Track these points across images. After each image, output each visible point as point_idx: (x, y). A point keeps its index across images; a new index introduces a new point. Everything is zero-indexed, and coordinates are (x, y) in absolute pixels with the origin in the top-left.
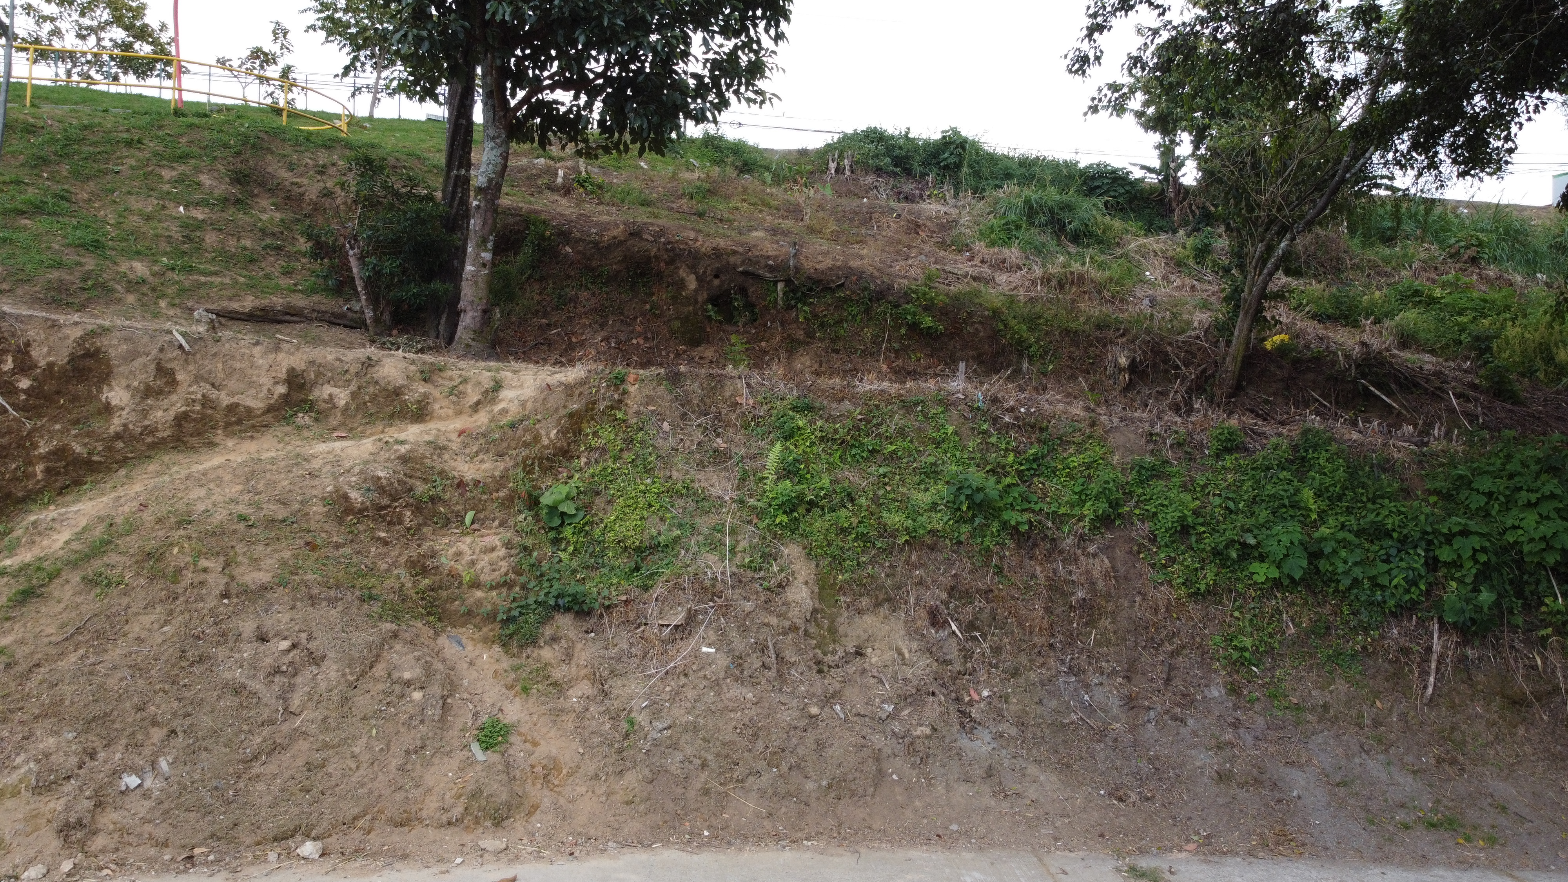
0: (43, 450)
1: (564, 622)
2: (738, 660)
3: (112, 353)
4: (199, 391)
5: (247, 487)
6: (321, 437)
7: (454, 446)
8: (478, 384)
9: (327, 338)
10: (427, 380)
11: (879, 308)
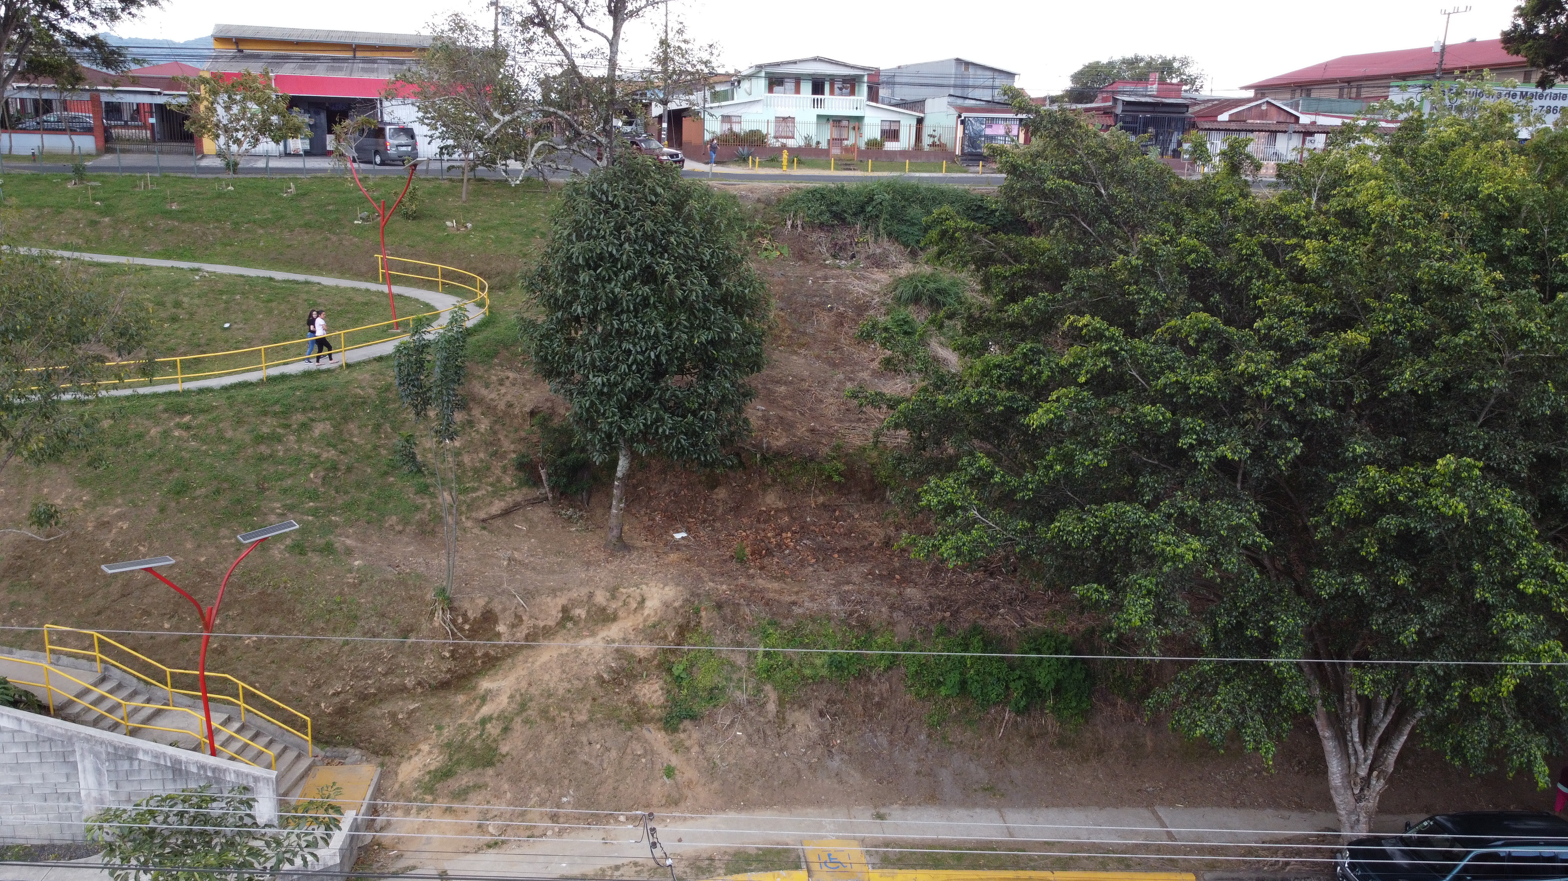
0: (479, 654)
1: (687, 723)
2: (750, 736)
3: (497, 610)
4: (531, 622)
5: (564, 672)
6: (579, 636)
7: (632, 637)
8: (634, 598)
9: (536, 519)
10: (613, 597)
11: (811, 466)
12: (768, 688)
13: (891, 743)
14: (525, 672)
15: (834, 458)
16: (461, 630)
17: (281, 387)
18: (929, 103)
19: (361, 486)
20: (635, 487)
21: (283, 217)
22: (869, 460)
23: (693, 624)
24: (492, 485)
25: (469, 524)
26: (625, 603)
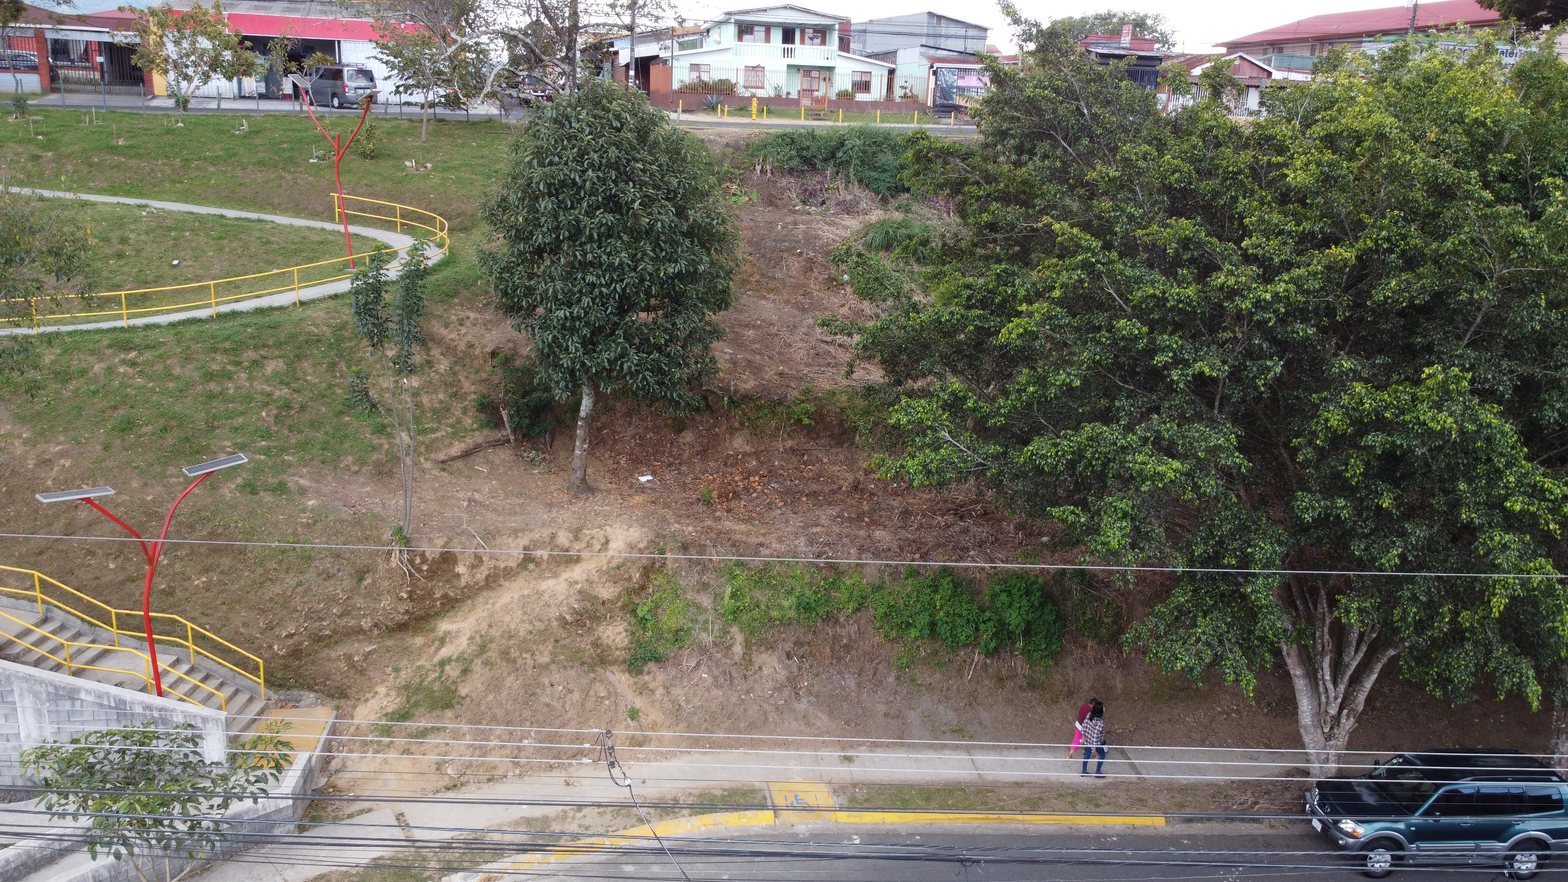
0: (438, 595)
1: (652, 665)
2: (716, 678)
3: (456, 551)
4: (492, 563)
5: (525, 613)
6: (541, 577)
7: (596, 578)
8: (598, 540)
9: (497, 462)
10: (577, 538)
11: (780, 409)
12: (735, 629)
13: (859, 685)
14: (485, 614)
15: (803, 402)
16: (419, 570)
17: (231, 324)
18: (900, 54)
19: (315, 425)
20: (599, 430)
21: (235, 154)
22: (838, 404)
23: (658, 565)
24: (451, 426)
25: (428, 465)
26: (589, 545)
